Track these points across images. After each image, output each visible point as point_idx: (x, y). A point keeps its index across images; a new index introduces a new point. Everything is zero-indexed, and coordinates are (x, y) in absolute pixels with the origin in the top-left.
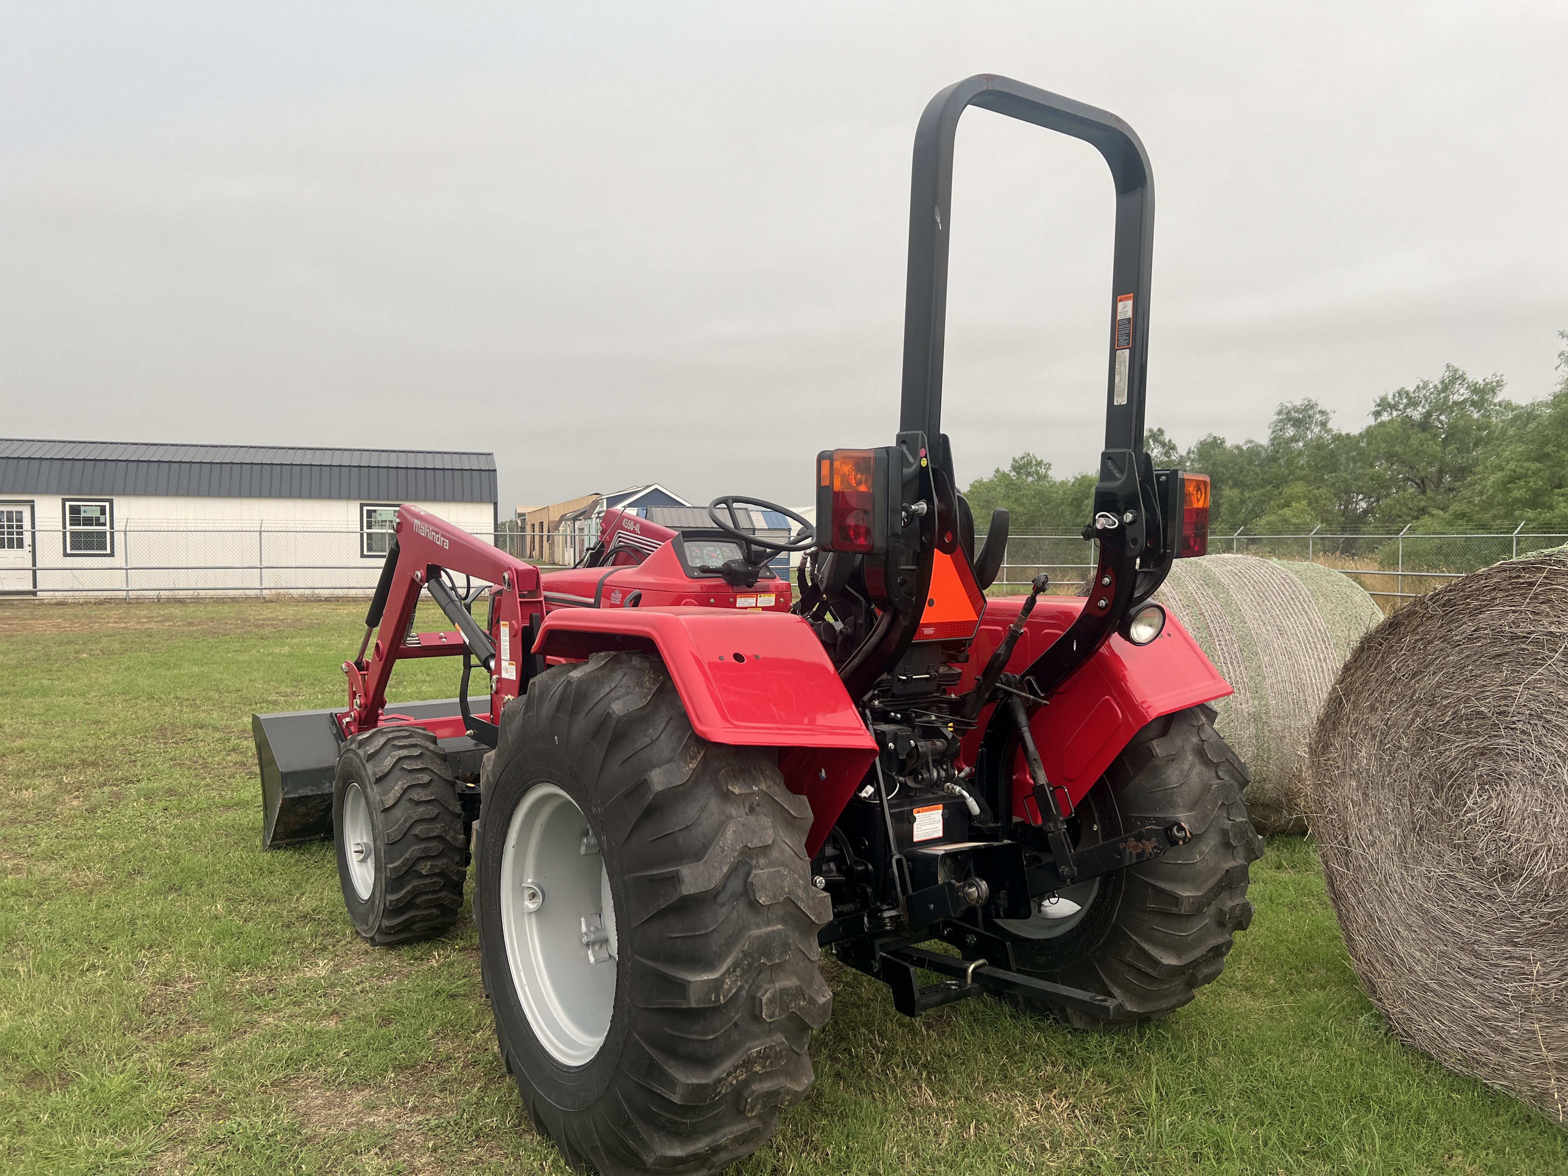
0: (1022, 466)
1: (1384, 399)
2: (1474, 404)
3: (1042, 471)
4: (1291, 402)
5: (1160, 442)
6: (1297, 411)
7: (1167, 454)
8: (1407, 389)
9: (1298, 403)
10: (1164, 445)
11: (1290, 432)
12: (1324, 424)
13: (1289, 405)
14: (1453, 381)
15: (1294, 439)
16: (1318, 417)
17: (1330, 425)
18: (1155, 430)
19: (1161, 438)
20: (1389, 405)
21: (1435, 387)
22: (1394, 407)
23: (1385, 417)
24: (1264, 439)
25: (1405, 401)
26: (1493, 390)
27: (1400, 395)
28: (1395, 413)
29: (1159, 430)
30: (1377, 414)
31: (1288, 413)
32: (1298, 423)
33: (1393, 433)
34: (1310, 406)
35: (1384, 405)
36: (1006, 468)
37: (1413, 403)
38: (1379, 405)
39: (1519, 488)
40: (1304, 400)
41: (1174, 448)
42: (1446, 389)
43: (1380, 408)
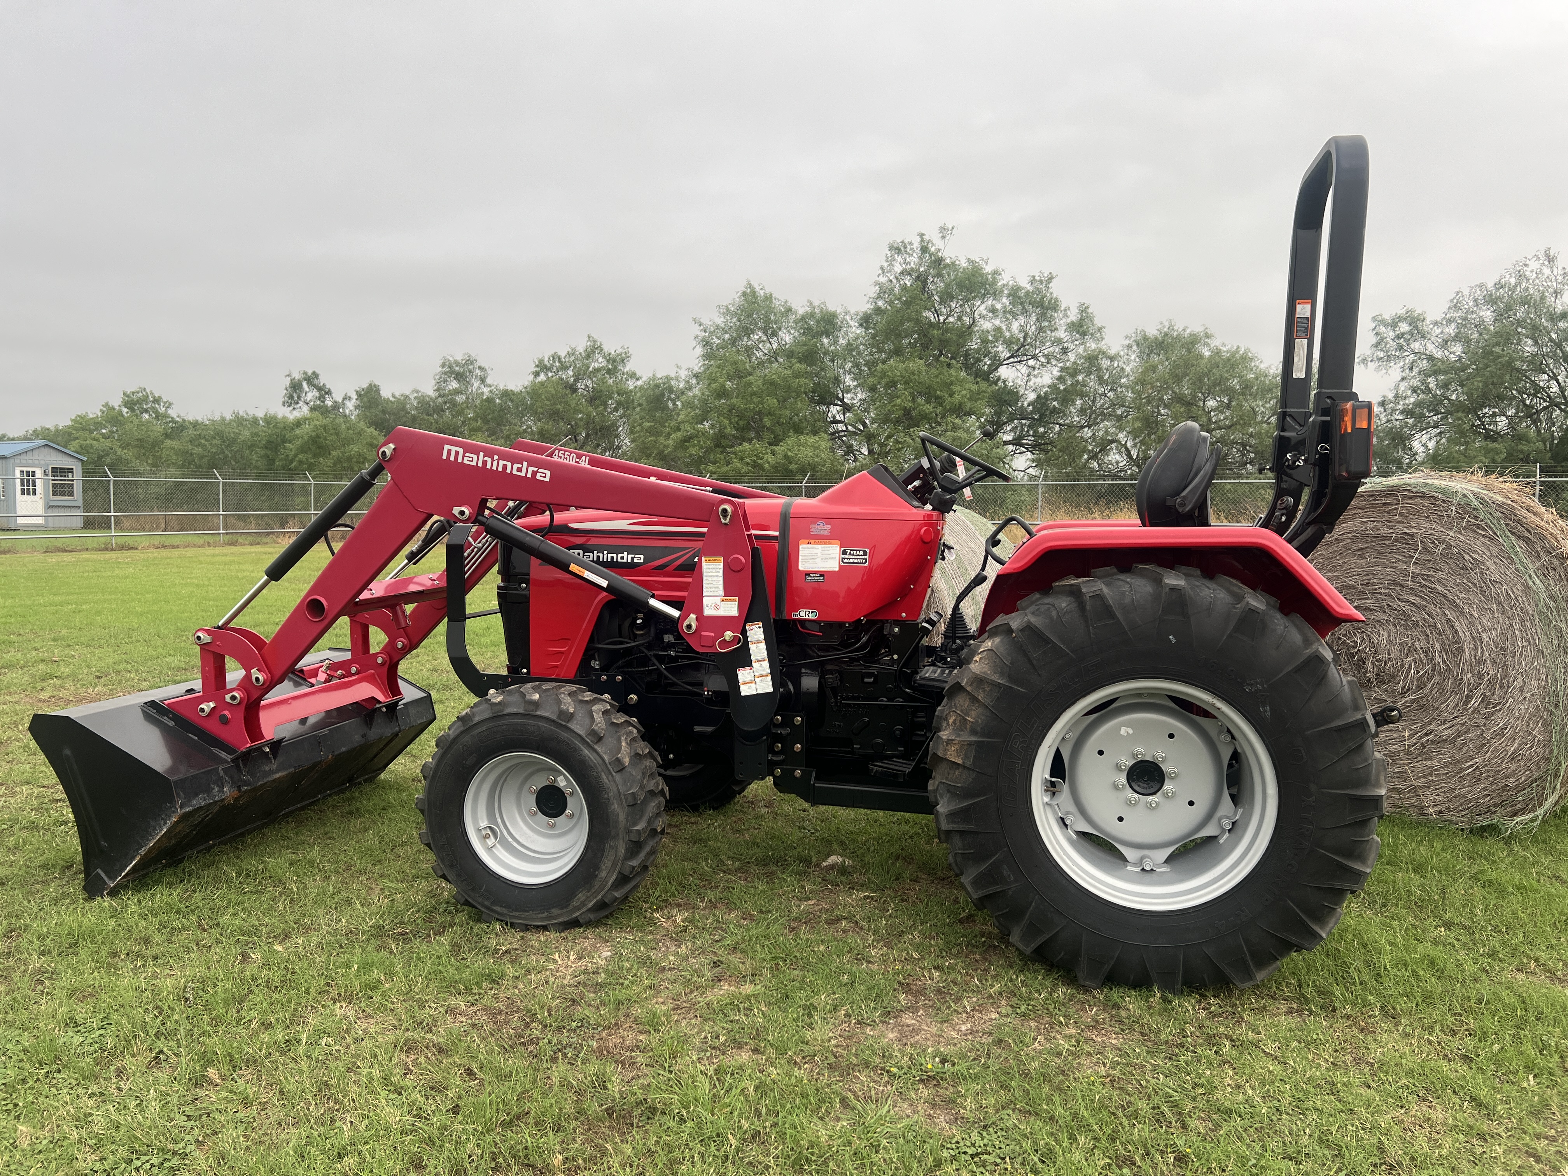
0: (133, 403)
1: (541, 361)
2: (609, 372)
3: (162, 409)
4: (451, 356)
5: (315, 386)
6: (457, 364)
7: (322, 398)
8: (559, 354)
9: (459, 357)
10: (320, 389)
11: (454, 385)
12: (483, 381)
13: (451, 359)
14: (593, 350)
15: (457, 392)
16: (478, 372)
17: (489, 381)
18: (310, 373)
19: (316, 382)
20: (545, 366)
21: (580, 354)
22: (549, 369)
23: (542, 377)
24: (429, 390)
25: (557, 364)
26: (623, 360)
27: (554, 358)
28: (550, 374)
29: (314, 373)
30: (537, 374)
31: (450, 367)
32: (459, 377)
33: (554, 392)
34: (470, 362)
35: (542, 367)
36: (116, 402)
38: (537, 366)
39: (694, 446)
40: (464, 355)
41: (329, 392)
42: (588, 357)
43: (538, 369)
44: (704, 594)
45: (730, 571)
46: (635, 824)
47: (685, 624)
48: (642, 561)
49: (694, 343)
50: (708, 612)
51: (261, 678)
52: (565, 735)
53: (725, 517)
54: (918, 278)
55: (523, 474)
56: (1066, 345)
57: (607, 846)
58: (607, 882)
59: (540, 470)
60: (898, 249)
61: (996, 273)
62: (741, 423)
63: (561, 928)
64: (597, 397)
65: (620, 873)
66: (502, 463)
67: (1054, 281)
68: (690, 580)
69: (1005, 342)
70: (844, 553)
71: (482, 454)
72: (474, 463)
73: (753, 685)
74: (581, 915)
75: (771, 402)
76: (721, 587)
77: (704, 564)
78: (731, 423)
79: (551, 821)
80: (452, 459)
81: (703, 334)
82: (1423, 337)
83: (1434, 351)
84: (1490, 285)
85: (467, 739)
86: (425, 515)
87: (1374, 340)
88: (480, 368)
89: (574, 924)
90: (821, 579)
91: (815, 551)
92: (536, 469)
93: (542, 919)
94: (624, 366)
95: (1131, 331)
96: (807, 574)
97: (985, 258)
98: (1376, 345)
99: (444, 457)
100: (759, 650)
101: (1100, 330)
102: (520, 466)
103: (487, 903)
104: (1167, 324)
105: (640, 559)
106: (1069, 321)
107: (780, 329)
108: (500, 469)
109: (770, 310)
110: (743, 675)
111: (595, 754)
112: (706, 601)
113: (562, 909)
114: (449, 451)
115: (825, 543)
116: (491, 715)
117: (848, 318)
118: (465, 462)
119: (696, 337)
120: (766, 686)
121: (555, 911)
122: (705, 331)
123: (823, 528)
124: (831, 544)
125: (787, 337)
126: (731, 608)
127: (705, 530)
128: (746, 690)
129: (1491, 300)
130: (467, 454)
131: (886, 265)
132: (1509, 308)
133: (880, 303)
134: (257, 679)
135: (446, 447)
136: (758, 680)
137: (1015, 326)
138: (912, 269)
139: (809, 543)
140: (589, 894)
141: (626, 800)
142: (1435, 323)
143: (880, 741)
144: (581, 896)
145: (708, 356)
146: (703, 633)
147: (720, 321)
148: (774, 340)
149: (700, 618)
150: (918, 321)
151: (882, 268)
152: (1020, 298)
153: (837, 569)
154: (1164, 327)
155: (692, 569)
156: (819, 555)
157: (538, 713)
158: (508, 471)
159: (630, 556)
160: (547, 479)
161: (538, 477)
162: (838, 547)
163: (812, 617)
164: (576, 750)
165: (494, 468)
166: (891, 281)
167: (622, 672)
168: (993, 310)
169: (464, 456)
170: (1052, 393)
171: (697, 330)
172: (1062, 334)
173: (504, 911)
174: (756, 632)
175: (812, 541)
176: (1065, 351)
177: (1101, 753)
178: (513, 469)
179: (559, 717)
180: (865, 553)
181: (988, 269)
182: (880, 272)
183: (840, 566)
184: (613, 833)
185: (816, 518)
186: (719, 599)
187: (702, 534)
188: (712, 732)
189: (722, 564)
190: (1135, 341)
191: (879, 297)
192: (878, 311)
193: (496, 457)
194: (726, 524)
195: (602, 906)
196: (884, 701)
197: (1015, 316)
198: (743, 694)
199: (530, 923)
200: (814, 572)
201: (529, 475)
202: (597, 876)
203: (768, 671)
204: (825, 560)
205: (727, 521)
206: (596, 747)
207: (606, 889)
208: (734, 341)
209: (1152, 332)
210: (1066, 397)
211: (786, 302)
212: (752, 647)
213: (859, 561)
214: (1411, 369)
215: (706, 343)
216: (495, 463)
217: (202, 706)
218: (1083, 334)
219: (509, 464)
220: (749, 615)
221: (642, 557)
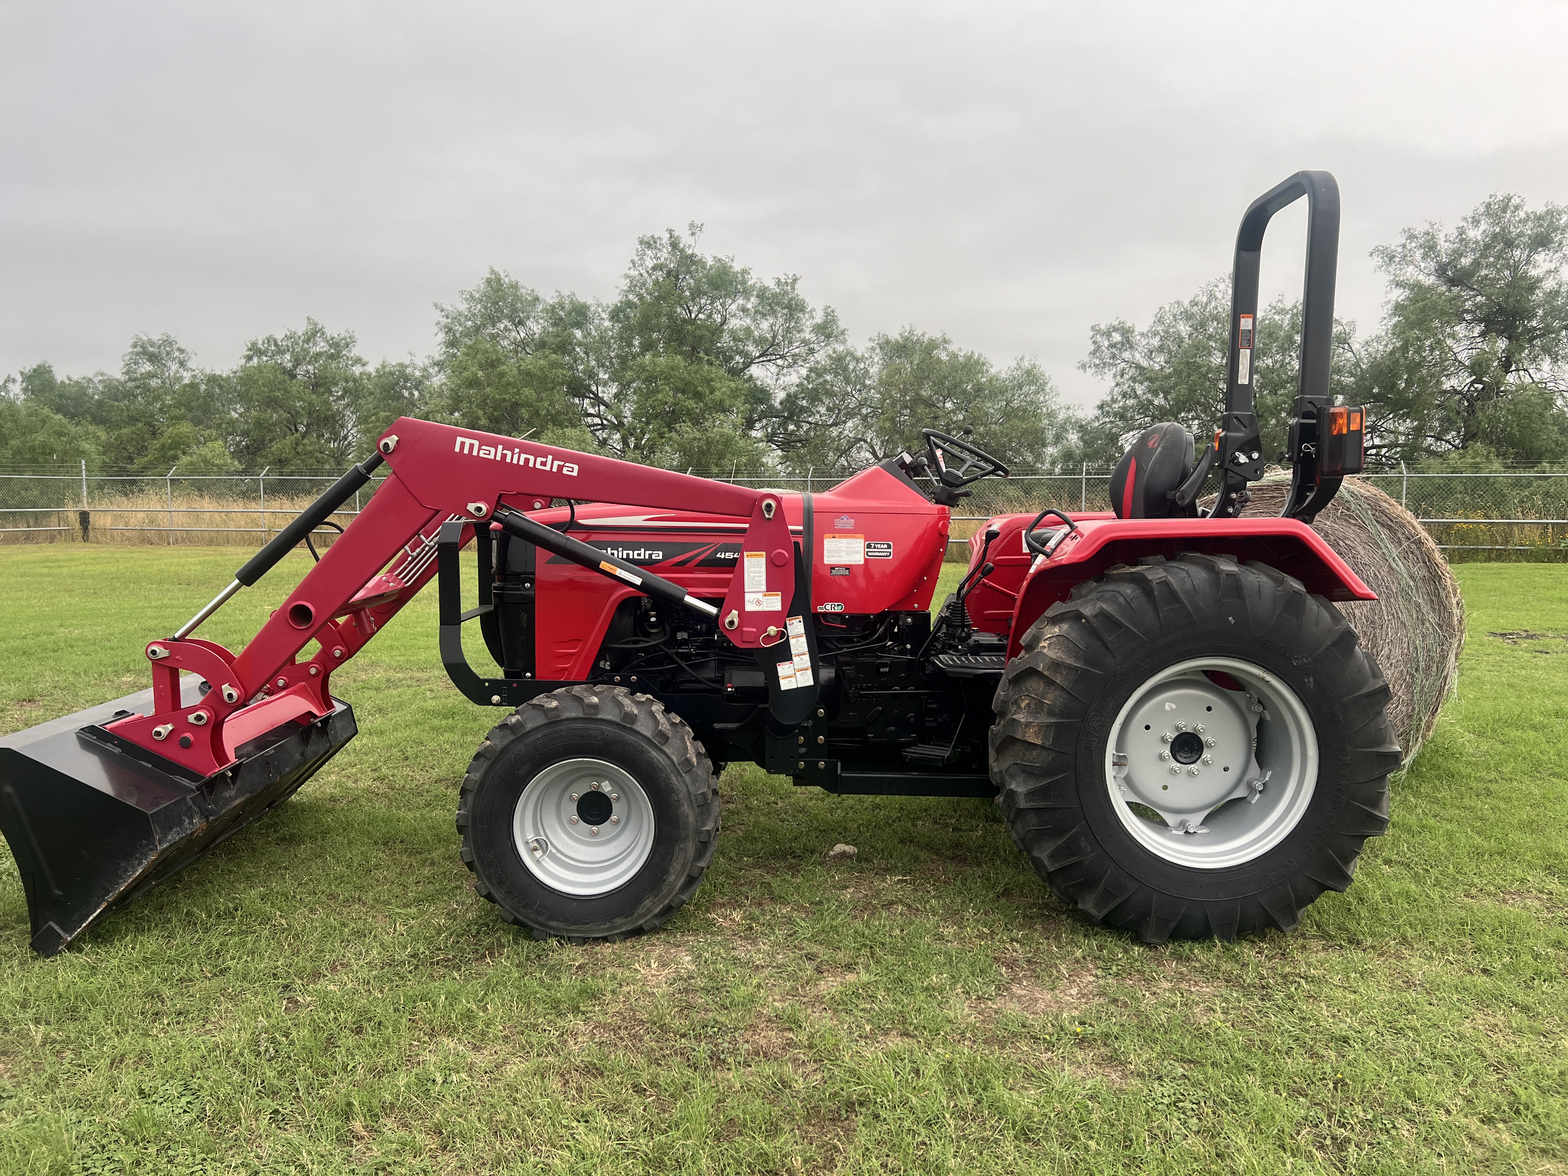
1: (254, 344)
2: (332, 357)
4: (146, 335)
6: (152, 344)
8: (275, 337)
9: (156, 337)
11: (147, 367)
12: (182, 364)
13: (145, 338)
14: (314, 334)
15: (151, 375)
16: (177, 354)
17: (190, 364)
20: (259, 349)
21: (299, 337)
22: (264, 353)
23: (256, 361)
24: (117, 372)
25: (273, 348)
26: (347, 345)
27: (269, 341)
28: (265, 359)
30: (249, 358)
31: (143, 347)
32: (154, 359)
34: (167, 342)
35: (255, 351)
37: (280, 352)
38: (250, 350)
40: (163, 334)
42: (308, 341)
43: (251, 353)
44: (746, 590)
45: (771, 565)
46: (704, 825)
47: (727, 621)
48: (661, 557)
49: (436, 330)
50: (749, 607)
51: (235, 695)
52: (631, 738)
53: (769, 511)
54: (669, 273)
55: (548, 468)
56: (811, 346)
57: (677, 848)
58: (675, 886)
59: (567, 464)
60: (649, 244)
61: (744, 272)
62: (496, 414)
63: (622, 937)
64: (320, 384)
65: (689, 875)
66: (523, 456)
67: (798, 282)
68: (730, 576)
69: (755, 341)
70: (869, 546)
71: (500, 447)
72: (492, 457)
73: (793, 679)
74: (646, 922)
75: (528, 393)
76: (764, 582)
77: (746, 559)
78: (485, 414)
79: (595, 828)
80: (466, 451)
81: (446, 320)
82: (1131, 347)
83: (1141, 361)
84: (1186, 303)
85: (520, 748)
86: (433, 512)
87: (1092, 347)
88: (179, 349)
89: (638, 932)
90: (847, 572)
91: (840, 545)
92: (562, 463)
93: (604, 930)
94: (350, 351)
95: (874, 335)
96: (833, 568)
97: (731, 256)
98: (1093, 353)
99: (457, 449)
100: (799, 644)
101: (843, 333)
102: (544, 460)
103: (542, 919)
104: (908, 329)
105: (658, 555)
106: (815, 321)
107: (528, 318)
108: (522, 463)
109: (517, 298)
110: (783, 669)
111: (663, 756)
112: (748, 597)
113: (626, 917)
114: (463, 444)
115: (849, 537)
116: (546, 721)
117: (600, 310)
118: (481, 455)
119: (438, 323)
120: (806, 680)
121: (619, 921)
122: (447, 317)
123: (847, 522)
124: (855, 538)
125: (536, 327)
126: (774, 603)
127: (747, 526)
128: (785, 685)
129: (1188, 316)
130: (483, 447)
131: (636, 259)
132: (1203, 324)
133: (631, 297)
134: (230, 696)
135: (459, 440)
136: (798, 674)
137: (765, 325)
138: (662, 264)
139: (834, 537)
140: (656, 900)
141: (696, 800)
142: (1142, 334)
143: (893, 728)
144: (647, 903)
145: (452, 343)
146: (745, 629)
147: (463, 307)
148: (521, 329)
149: (742, 613)
150: (671, 316)
151: (633, 262)
152: (768, 299)
153: (862, 562)
154: (905, 331)
155: (734, 566)
156: (844, 549)
157: (600, 716)
158: (531, 465)
159: (647, 553)
160: (575, 474)
161: (565, 471)
162: (863, 541)
163: (838, 610)
164: (643, 752)
165: (515, 462)
166: (641, 275)
167: (635, 672)
168: (744, 310)
169: (479, 449)
170: (802, 392)
171: (438, 316)
172: (807, 335)
173: (561, 925)
174: (796, 627)
175: (836, 535)
176: (812, 351)
177: (1148, 727)
178: (536, 463)
179: (623, 719)
180: (889, 547)
181: (737, 267)
182: (631, 265)
183: (866, 560)
184: (683, 835)
185: (839, 512)
186: (761, 594)
187: (744, 530)
188: (737, 729)
189: (764, 559)
190: (878, 344)
191: (630, 290)
192: (629, 304)
193: (517, 450)
194: (770, 519)
195: (668, 910)
196: (897, 690)
197: (764, 315)
198: (783, 689)
199: (589, 935)
200: (839, 566)
201: (555, 469)
202: (665, 880)
203: (809, 664)
204: (850, 553)
205: (771, 516)
206: (664, 748)
207: (674, 893)
208: (477, 329)
209: (894, 335)
210: (814, 397)
211: (533, 291)
212: (792, 642)
213: (883, 554)
214: (1122, 376)
215: (449, 330)
216: (516, 457)
217: (157, 729)
218: (828, 336)
219: (532, 458)
220: (791, 610)
221: (661, 553)
